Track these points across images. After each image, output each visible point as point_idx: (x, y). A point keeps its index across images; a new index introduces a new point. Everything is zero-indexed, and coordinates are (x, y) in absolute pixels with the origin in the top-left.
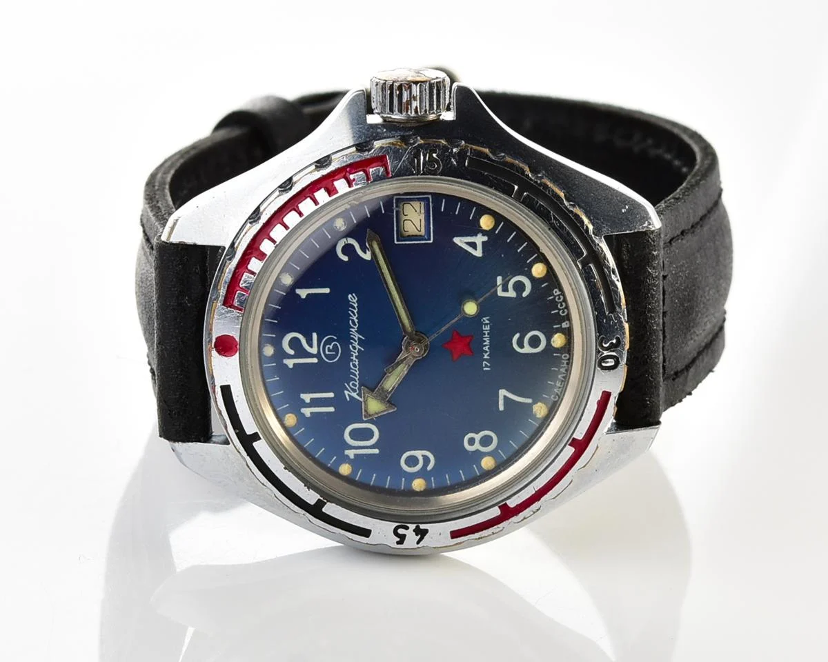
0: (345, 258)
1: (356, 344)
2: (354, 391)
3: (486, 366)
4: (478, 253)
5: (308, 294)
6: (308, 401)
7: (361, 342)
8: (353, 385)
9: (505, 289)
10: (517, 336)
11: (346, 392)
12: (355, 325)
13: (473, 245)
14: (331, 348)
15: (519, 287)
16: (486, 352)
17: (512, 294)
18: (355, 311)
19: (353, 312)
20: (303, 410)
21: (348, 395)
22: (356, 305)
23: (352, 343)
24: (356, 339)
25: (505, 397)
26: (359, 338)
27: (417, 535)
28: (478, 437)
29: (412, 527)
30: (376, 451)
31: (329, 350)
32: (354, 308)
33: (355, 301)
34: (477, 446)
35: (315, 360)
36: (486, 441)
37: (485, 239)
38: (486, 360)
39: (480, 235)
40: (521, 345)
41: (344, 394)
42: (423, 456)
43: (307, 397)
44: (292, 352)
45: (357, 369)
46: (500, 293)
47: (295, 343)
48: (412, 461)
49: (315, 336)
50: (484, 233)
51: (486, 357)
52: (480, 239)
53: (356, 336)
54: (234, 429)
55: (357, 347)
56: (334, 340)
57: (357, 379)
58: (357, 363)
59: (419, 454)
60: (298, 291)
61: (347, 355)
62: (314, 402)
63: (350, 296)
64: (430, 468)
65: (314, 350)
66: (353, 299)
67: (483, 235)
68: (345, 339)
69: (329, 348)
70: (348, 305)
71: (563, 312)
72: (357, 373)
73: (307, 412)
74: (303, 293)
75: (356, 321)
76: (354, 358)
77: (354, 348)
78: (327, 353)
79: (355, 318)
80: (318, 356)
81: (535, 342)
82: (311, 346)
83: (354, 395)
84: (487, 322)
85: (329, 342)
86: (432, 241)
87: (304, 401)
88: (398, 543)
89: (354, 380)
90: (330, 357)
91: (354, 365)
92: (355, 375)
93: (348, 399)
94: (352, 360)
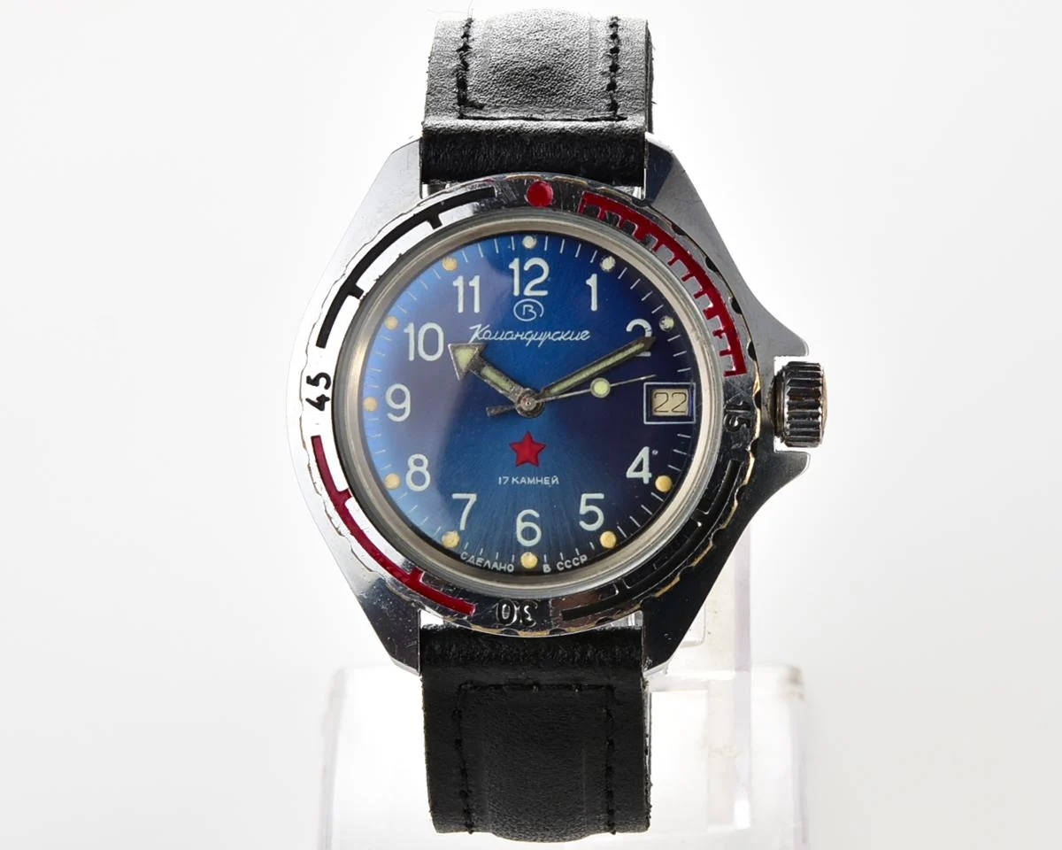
0: (629, 328)
1: (533, 338)
2: (481, 335)
3: (503, 481)
4: (631, 474)
5: (590, 288)
6: (471, 284)
7: (535, 343)
8: (488, 334)
9: (589, 502)
10: (536, 515)
11: (479, 326)
12: (555, 337)
13: (639, 468)
14: (531, 311)
15: (591, 518)
16: (519, 480)
17: (584, 509)
18: (570, 338)
19: (568, 336)
20: (461, 279)
21: (476, 329)
22: (576, 338)
23: (534, 333)
24: (539, 339)
25: (468, 500)
26: (539, 342)
27: (318, 399)
28: (423, 469)
29: (328, 393)
30: (412, 358)
31: (527, 309)
32: (574, 336)
33: (581, 338)
34: (413, 468)
35: (516, 293)
36: (418, 478)
37: (646, 481)
38: (510, 479)
39: (650, 475)
40: (526, 518)
41: (478, 324)
42: (404, 409)
43: (475, 283)
44: (526, 268)
45: (505, 338)
46: (585, 497)
47: (536, 271)
48: (399, 397)
49: (544, 293)
50: (652, 481)
51: (514, 480)
52: (645, 475)
53: (542, 338)
54: (445, 201)
55: (530, 340)
56: (538, 314)
57: (494, 338)
58: (511, 338)
59: (407, 404)
60: (594, 277)
61: (522, 327)
62: (469, 291)
63: (587, 332)
64: (391, 416)
65: (527, 292)
66: (584, 335)
67: (650, 479)
68: (538, 326)
69: (530, 308)
70: (578, 329)
71: (561, 566)
72: (500, 338)
73: (459, 283)
74: (592, 282)
75: (559, 339)
76: (517, 335)
77: (529, 336)
78: (525, 306)
79: (563, 337)
80: (522, 296)
81: (529, 534)
82: (535, 288)
83: (476, 335)
84: (553, 482)
85: (536, 307)
86: (645, 423)
87: (471, 279)
88: (308, 378)
89: (493, 335)
90: (520, 309)
91: (509, 336)
92: (499, 336)
93: (471, 328)
94: (515, 333)
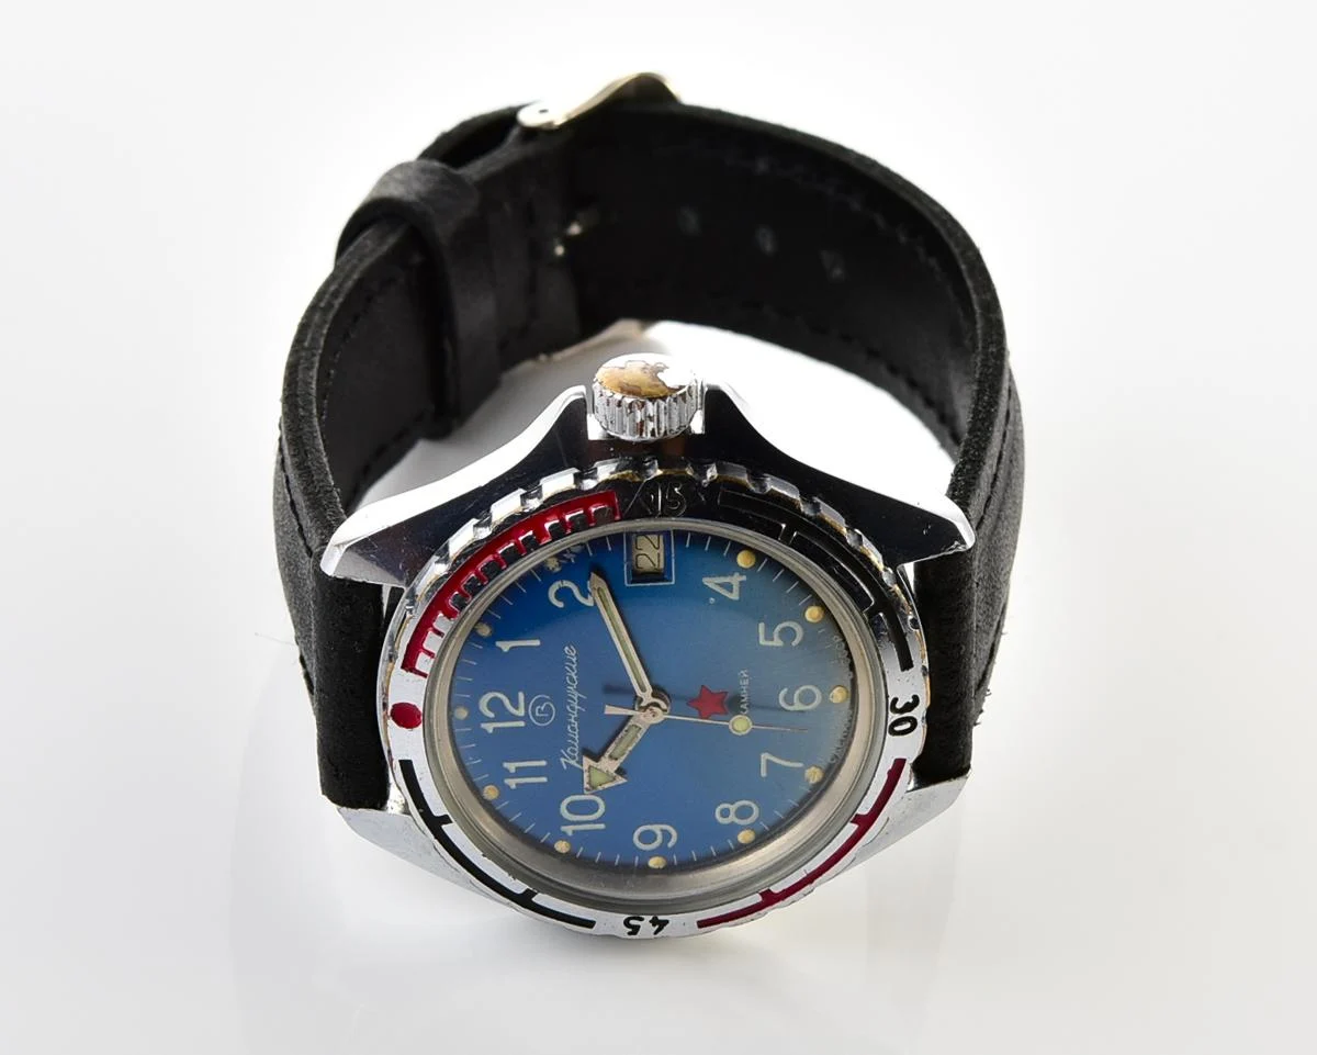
0: (560, 605)
1: (575, 705)
2: (574, 758)
4: (735, 595)
5: (513, 648)
6: (513, 770)
7: (581, 702)
8: (572, 751)
9: (769, 637)
10: (785, 691)
11: (563, 760)
12: (574, 682)
13: (729, 587)
14: (543, 708)
15: (788, 634)
16: (744, 710)
17: (777, 642)
18: (574, 666)
19: (570, 668)
20: (507, 781)
21: (565, 762)
22: (574, 660)
23: (569, 703)
24: (576, 698)
25: (768, 761)
26: (579, 698)
27: (654, 925)
28: (733, 808)
29: (648, 918)
31: (540, 712)
32: (573, 663)
33: (573, 655)
34: (732, 818)
35: (522, 724)
36: (744, 813)
37: (743, 578)
39: (736, 575)
40: (789, 701)
41: (560, 761)
42: (662, 830)
43: (512, 767)
44: (492, 715)
45: (576, 732)
46: (762, 642)
47: (495, 705)
48: (648, 837)
49: (521, 696)
50: (742, 572)
52: (736, 579)
53: (576, 695)
54: (418, 808)
55: (577, 707)
56: (547, 700)
57: (576, 744)
58: (576, 725)
59: (657, 828)
60: (499, 644)
61: (563, 717)
62: (520, 772)
63: (566, 649)
64: (671, 844)
65: (521, 712)
66: (571, 652)
67: (741, 574)
68: (561, 699)
69: (539, 709)
70: (564, 659)
71: (845, 662)
72: (576, 737)
73: (512, 783)
74: (505, 646)
75: (575, 677)
76: (573, 721)
77: (573, 709)
78: (537, 714)
79: (573, 674)
80: (525, 718)
81: (807, 698)
82: (515, 705)
83: (573, 763)
84: (745, 676)
85: (539, 702)
86: (673, 583)
87: (507, 770)
88: (630, 934)
89: (573, 746)
90: (539, 720)
91: (573, 729)
92: (574, 740)
93: (565, 767)
94: (570, 723)
